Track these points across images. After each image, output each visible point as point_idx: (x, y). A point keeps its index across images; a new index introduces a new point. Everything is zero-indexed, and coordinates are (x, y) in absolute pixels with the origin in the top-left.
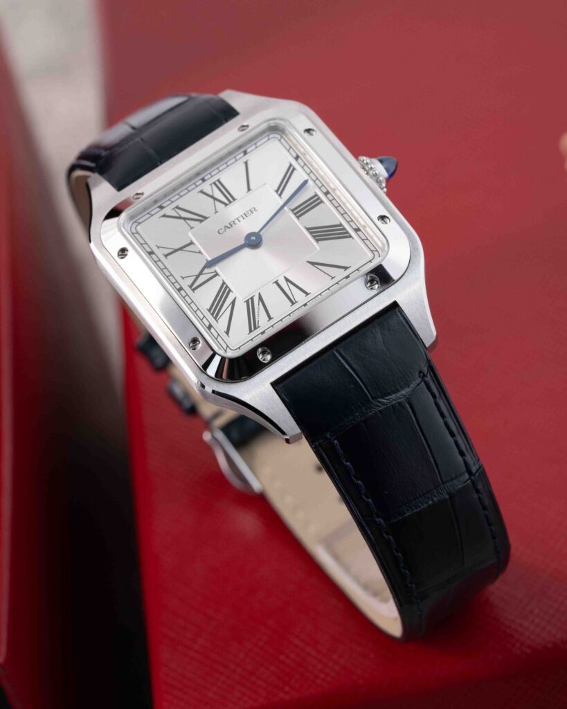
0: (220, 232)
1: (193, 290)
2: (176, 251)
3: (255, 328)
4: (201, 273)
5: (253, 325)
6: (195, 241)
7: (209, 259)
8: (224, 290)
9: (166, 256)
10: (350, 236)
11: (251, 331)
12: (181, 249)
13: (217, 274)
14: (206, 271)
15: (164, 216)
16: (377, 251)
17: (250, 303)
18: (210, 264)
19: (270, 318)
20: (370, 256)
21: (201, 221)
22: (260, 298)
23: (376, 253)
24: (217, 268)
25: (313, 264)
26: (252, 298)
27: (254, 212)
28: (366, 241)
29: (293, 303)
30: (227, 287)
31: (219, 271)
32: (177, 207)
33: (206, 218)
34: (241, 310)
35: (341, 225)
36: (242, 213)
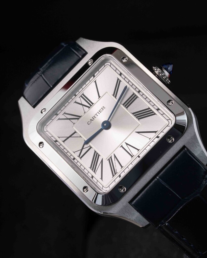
0: (89, 123)
1: (81, 158)
2: (68, 138)
3: (115, 174)
4: (83, 148)
5: (114, 172)
6: (77, 131)
7: (86, 140)
8: (96, 156)
9: (64, 141)
10: (155, 114)
11: (113, 176)
12: (70, 136)
13: (91, 148)
14: (85, 146)
15: (59, 119)
16: (170, 119)
17: (110, 160)
18: (87, 142)
19: (122, 167)
20: (167, 122)
21: (78, 119)
22: (115, 156)
23: (170, 121)
24: (90, 144)
25: (138, 132)
26: (111, 157)
27: (104, 109)
28: (164, 115)
29: (132, 157)
30: (97, 153)
31: (92, 146)
32: (65, 113)
33: (80, 117)
34: (106, 164)
35: (149, 108)
36: (98, 111)
